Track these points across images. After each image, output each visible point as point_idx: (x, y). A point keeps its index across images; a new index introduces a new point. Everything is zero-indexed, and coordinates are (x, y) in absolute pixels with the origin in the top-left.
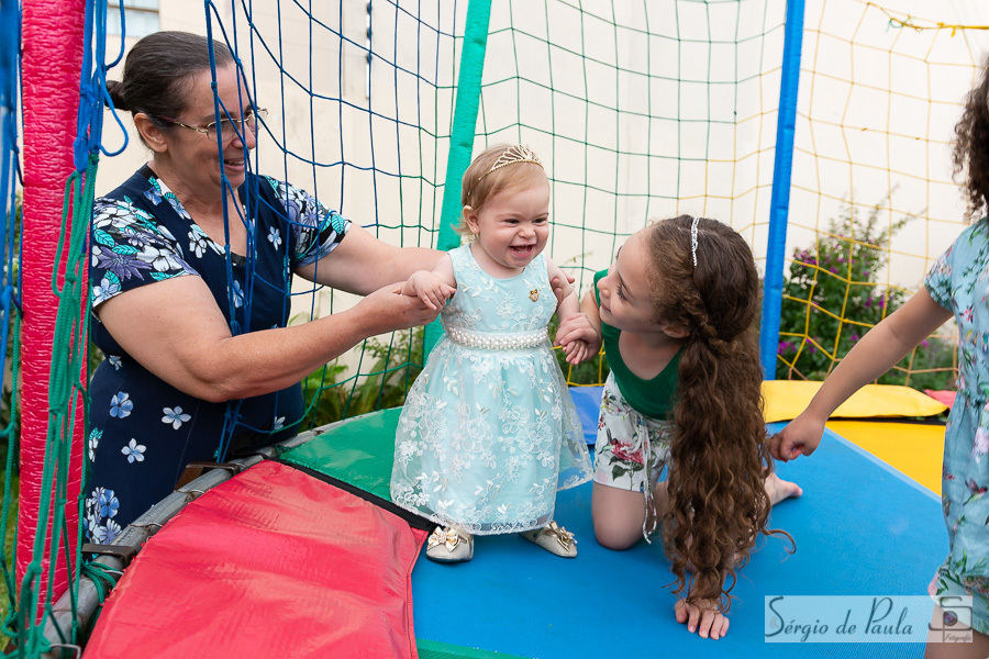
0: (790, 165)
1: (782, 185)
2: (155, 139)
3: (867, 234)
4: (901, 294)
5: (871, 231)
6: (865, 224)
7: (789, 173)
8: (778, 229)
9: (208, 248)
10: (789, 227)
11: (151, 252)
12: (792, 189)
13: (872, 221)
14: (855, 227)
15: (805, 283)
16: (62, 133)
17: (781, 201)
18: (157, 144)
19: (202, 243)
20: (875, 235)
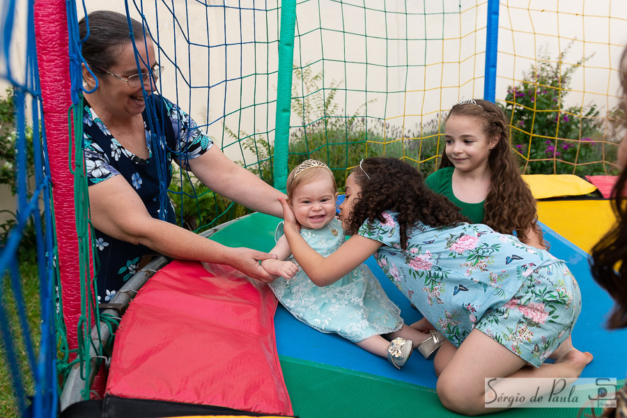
0: (497, 38)
1: (492, 52)
2: (91, 79)
3: (556, 73)
4: (579, 111)
5: (559, 71)
6: (555, 66)
7: (496, 44)
8: (491, 80)
9: (122, 154)
10: (497, 79)
11: (90, 164)
12: (498, 54)
13: (559, 64)
14: (548, 68)
15: (516, 109)
16: (63, 82)
17: (491, 62)
18: (93, 83)
19: (118, 151)
20: (562, 73)
